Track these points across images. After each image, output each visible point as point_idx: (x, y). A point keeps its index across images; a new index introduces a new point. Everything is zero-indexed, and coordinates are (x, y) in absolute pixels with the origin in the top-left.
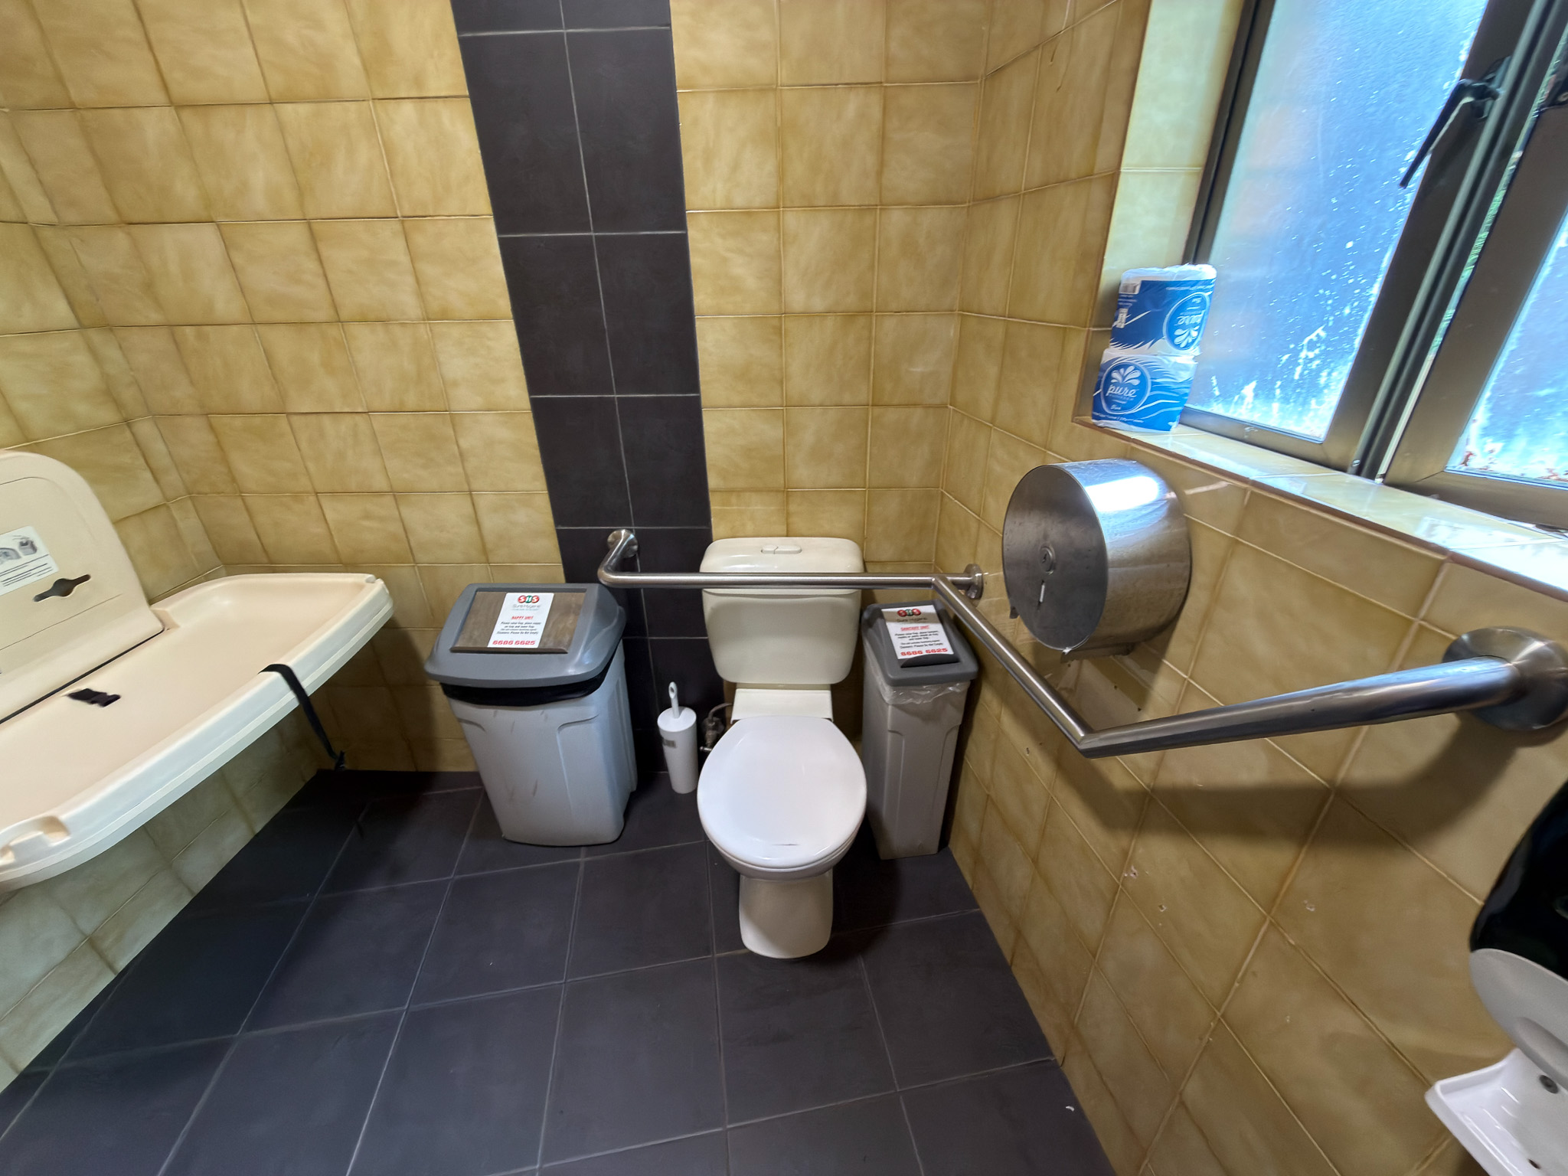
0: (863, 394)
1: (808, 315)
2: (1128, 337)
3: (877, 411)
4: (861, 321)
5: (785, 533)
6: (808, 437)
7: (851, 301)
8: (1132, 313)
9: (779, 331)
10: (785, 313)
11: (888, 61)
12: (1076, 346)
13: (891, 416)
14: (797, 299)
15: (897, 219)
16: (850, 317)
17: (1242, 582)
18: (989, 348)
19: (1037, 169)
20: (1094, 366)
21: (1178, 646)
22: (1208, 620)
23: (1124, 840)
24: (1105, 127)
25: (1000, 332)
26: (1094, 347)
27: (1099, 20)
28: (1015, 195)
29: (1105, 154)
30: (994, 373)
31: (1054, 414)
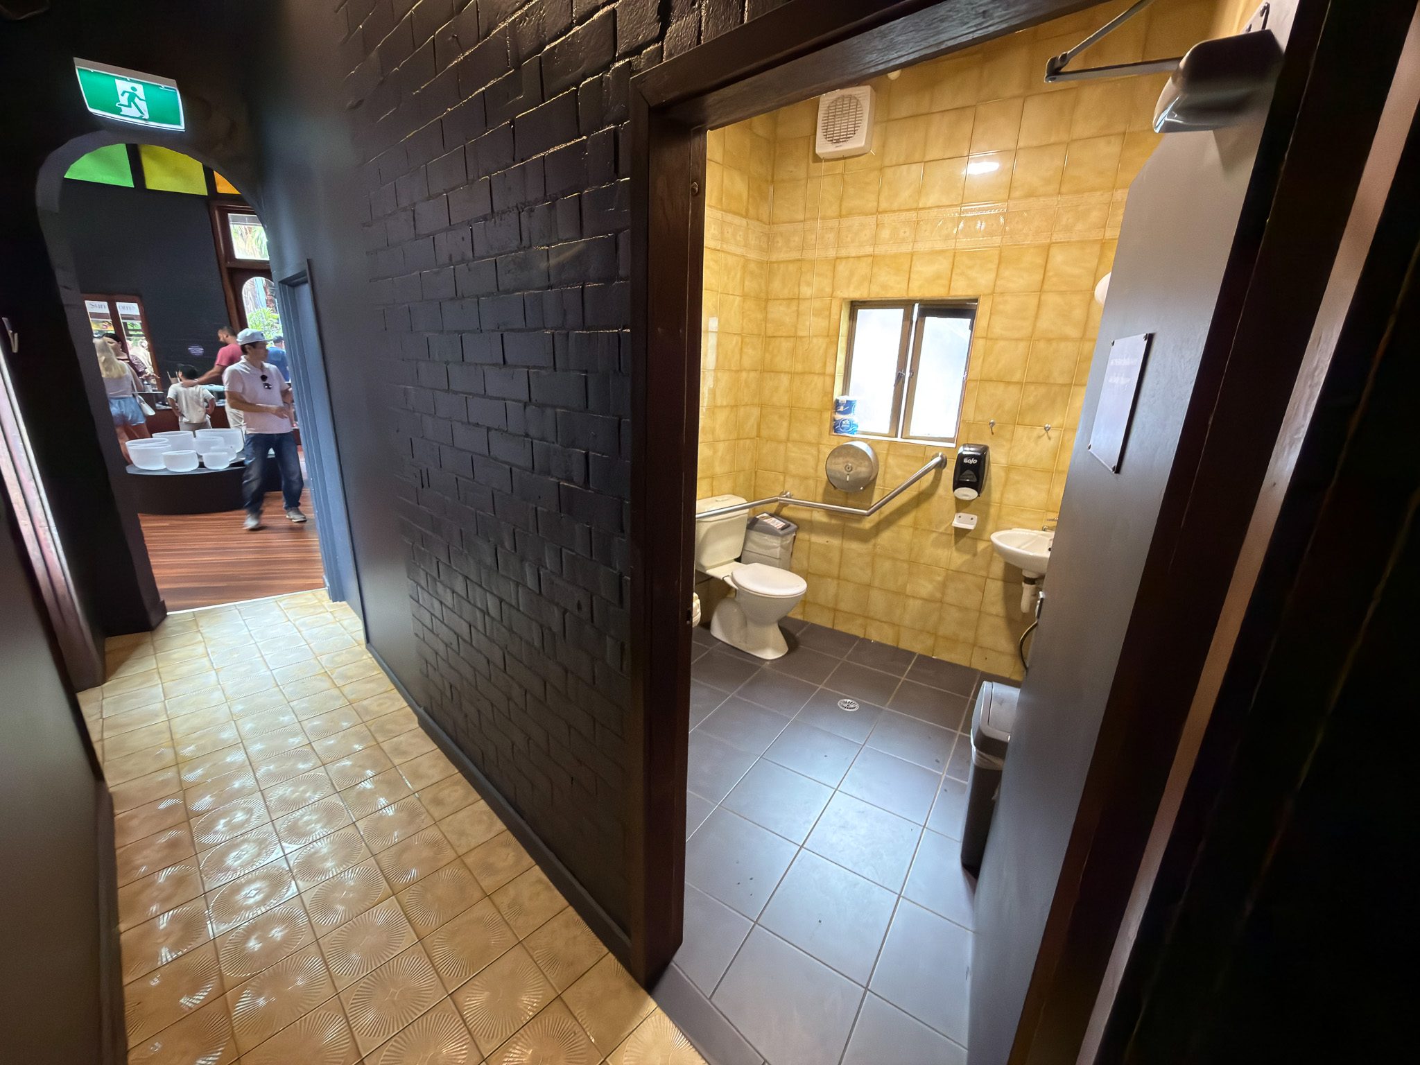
0: (734, 436)
1: (722, 407)
2: (844, 413)
3: (738, 441)
4: (735, 409)
5: (710, 495)
6: (720, 454)
7: (733, 403)
8: (845, 408)
9: (713, 413)
10: (716, 407)
11: (743, 328)
12: (827, 416)
13: (742, 442)
14: (719, 402)
15: (744, 374)
16: (732, 407)
17: (891, 461)
18: (781, 417)
19: (799, 368)
20: (835, 420)
21: (878, 481)
22: (885, 472)
23: (873, 541)
24: (828, 364)
25: (788, 412)
26: (833, 415)
27: (821, 340)
28: (788, 373)
29: (829, 370)
30: (785, 424)
31: (820, 434)
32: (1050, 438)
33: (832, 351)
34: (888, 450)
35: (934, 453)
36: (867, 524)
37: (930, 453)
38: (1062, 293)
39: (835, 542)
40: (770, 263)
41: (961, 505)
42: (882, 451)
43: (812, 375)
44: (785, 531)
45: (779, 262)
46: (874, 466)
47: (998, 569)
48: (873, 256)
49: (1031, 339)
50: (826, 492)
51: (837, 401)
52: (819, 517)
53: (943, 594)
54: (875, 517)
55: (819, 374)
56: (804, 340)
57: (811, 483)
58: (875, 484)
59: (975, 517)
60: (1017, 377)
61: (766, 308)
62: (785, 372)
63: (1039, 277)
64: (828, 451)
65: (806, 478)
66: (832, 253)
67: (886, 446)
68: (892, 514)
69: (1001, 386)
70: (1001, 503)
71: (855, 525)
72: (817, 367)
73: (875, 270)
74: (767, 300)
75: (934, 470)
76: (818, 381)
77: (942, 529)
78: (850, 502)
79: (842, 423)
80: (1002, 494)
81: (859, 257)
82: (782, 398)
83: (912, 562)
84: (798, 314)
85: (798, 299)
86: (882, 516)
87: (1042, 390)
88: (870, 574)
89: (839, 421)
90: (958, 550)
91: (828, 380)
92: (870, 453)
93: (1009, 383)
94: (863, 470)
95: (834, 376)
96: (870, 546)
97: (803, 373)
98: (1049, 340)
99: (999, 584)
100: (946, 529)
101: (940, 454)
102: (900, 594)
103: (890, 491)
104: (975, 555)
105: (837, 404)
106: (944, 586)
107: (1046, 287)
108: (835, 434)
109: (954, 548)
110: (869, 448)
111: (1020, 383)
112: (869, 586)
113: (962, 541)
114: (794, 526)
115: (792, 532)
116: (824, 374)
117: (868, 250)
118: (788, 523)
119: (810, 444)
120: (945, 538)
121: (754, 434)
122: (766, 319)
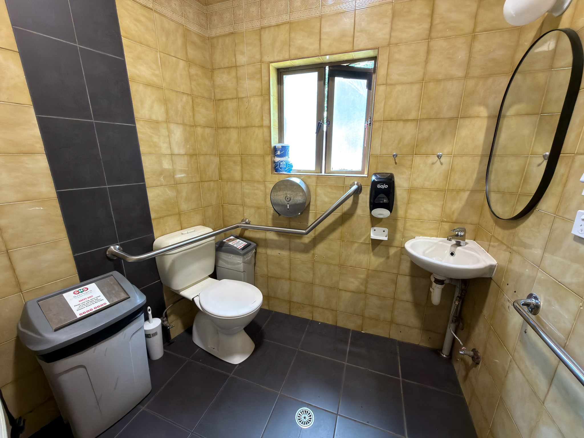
1: (180, 155)
2: (281, 156)
3: (203, 183)
4: (195, 157)
7: (191, 151)
8: (281, 151)
10: (173, 154)
12: (268, 159)
13: (206, 184)
14: (176, 150)
15: (199, 130)
16: (191, 156)
17: (320, 191)
18: (235, 162)
19: (243, 123)
20: (275, 162)
21: (312, 207)
22: (316, 200)
23: (312, 252)
24: (264, 118)
25: (239, 159)
26: (273, 159)
27: (256, 99)
28: (237, 128)
29: (266, 123)
30: (239, 168)
31: (265, 173)
32: (442, 164)
33: (267, 107)
34: (317, 183)
35: (351, 182)
36: (306, 239)
37: (348, 182)
38: (447, 38)
39: (285, 253)
40: (210, 39)
41: (375, 222)
42: (312, 183)
43: (254, 128)
44: (246, 250)
45: (217, 37)
46: (308, 195)
47: (406, 267)
48: (289, 23)
49: (423, 81)
50: (274, 218)
51: (275, 147)
52: (271, 236)
53: (366, 287)
54: (312, 234)
55: (259, 127)
56: (244, 100)
57: (262, 211)
58: (309, 210)
59: (386, 230)
60: (413, 115)
61: (212, 77)
62: (234, 127)
63: (427, 26)
64: (271, 186)
65: (259, 208)
66: (257, 24)
67: (314, 179)
68: (323, 231)
69: (401, 124)
70: (405, 218)
71: (298, 241)
72: (257, 121)
73: (293, 35)
74: (213, 70)
75: (353, 196)
76: (259, 133)
77: (362, 240)
78: (293, 223)
79: (280, 164)
80: (406, 211)
81: (278, 26)
82: (234, 149)
83: (341, 266)
84: (237, 78)
85: (236, 67)
86: (317, 233)
87: (434, 124)
88: (312, 276)
89: (277, 162)
90: (375, 255)
91: (266, 130)
92: (303, 186)
93: (407, 120)
94: (299, 199)
95: (270, 127)
96: (310, 255)
97: (247, 127)
98: (438, 81)
99: (408, 278)
100: (365, 240)
101: (356, 182)
102: (334, 288)
103: (321, 213)
104: (388, 258)
105: (275, 149)
106: (366, 282)
107: (434, 35)
108: (276, 173)
109: (372, 254)
110: (302, 182)
111: (416, 120)
112: (312, 284)
113: (377, 249)
114: (253, 244)
115: (252, 250)
116: (262, 126)
117: (285, 18)
118: (250, 242)
119: (258, 182)
120: (364, 247)
121: (217, 177)
122: (214, 86)
